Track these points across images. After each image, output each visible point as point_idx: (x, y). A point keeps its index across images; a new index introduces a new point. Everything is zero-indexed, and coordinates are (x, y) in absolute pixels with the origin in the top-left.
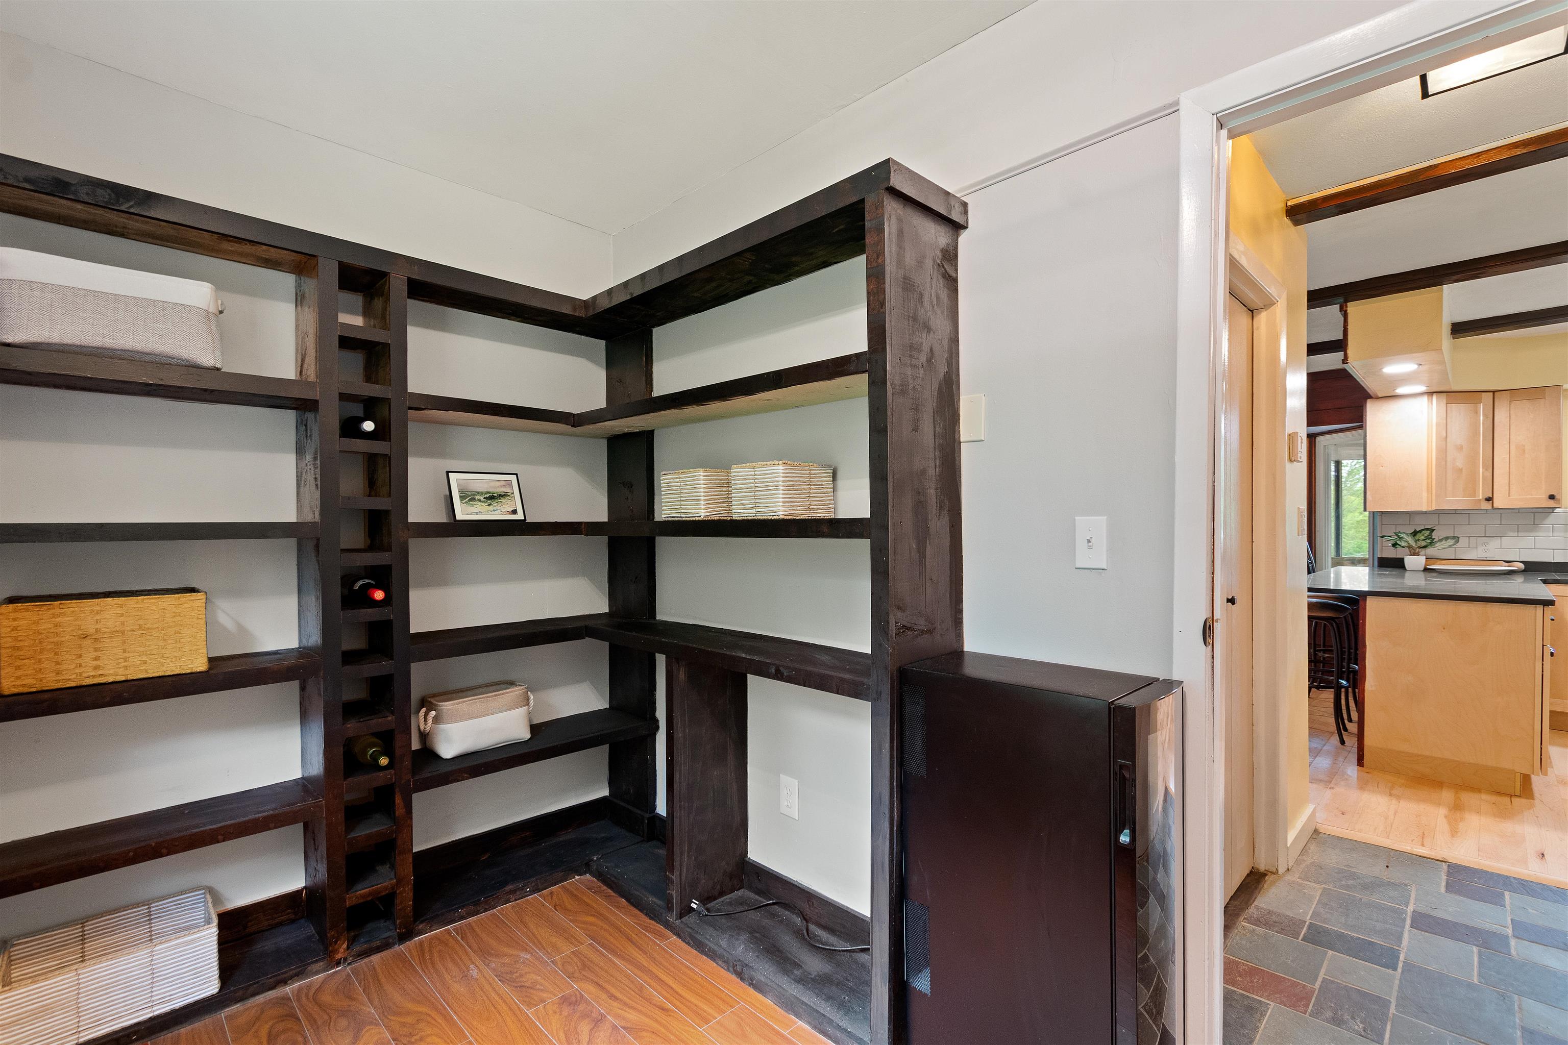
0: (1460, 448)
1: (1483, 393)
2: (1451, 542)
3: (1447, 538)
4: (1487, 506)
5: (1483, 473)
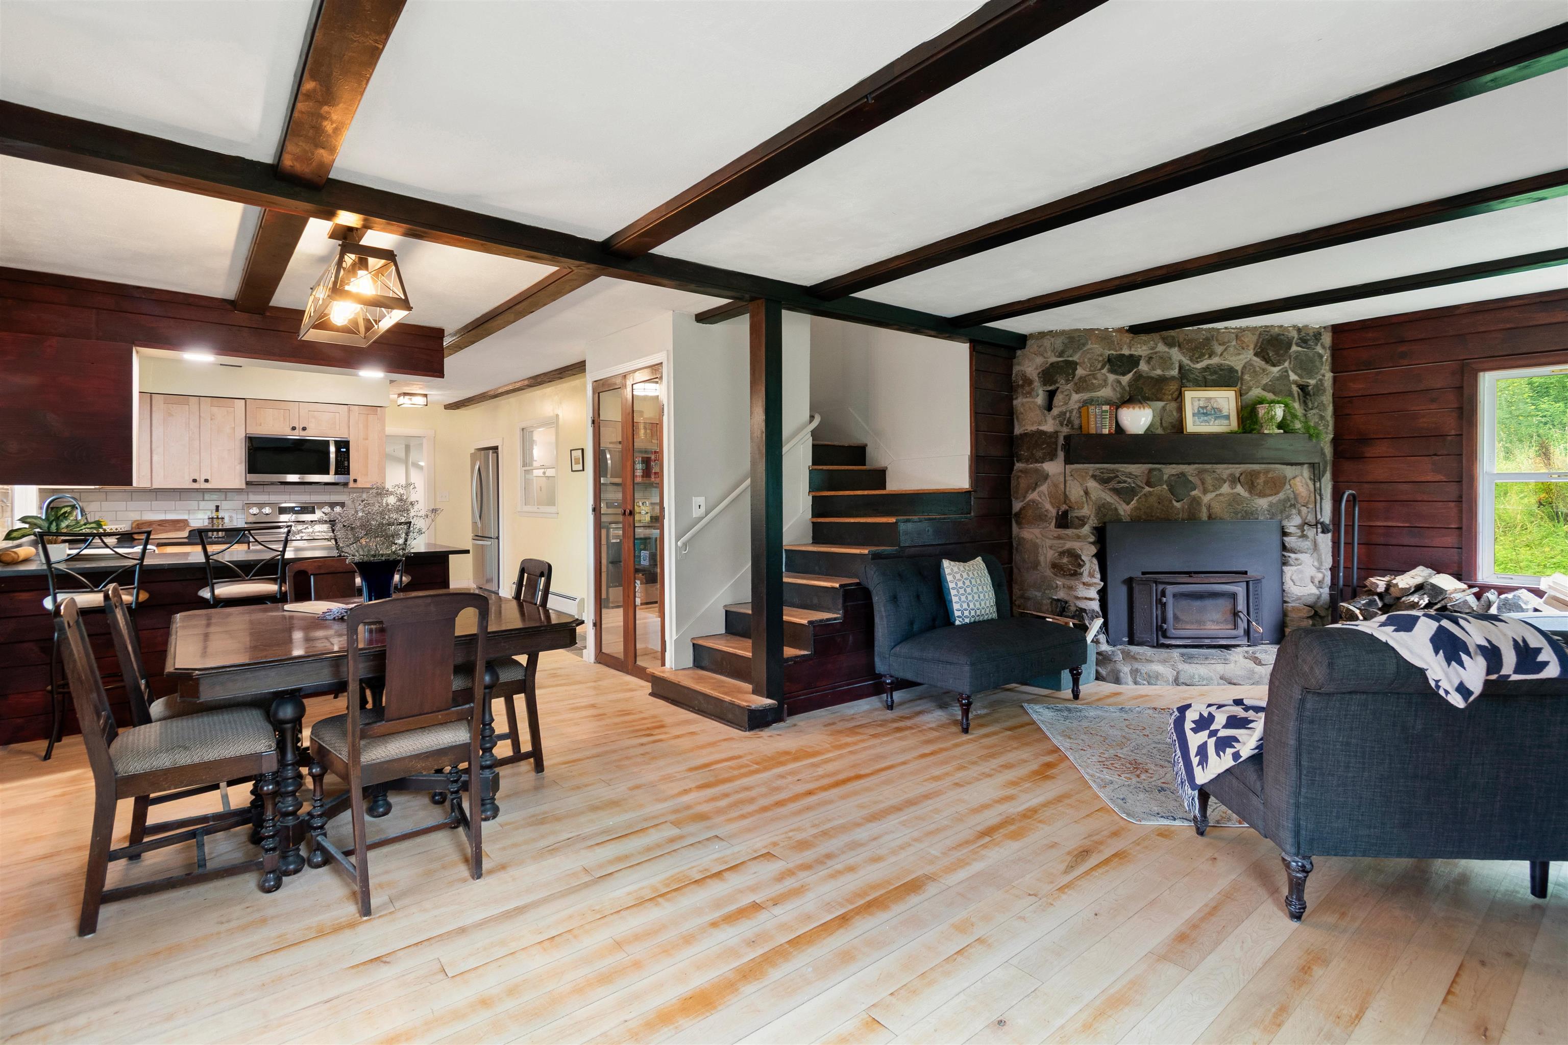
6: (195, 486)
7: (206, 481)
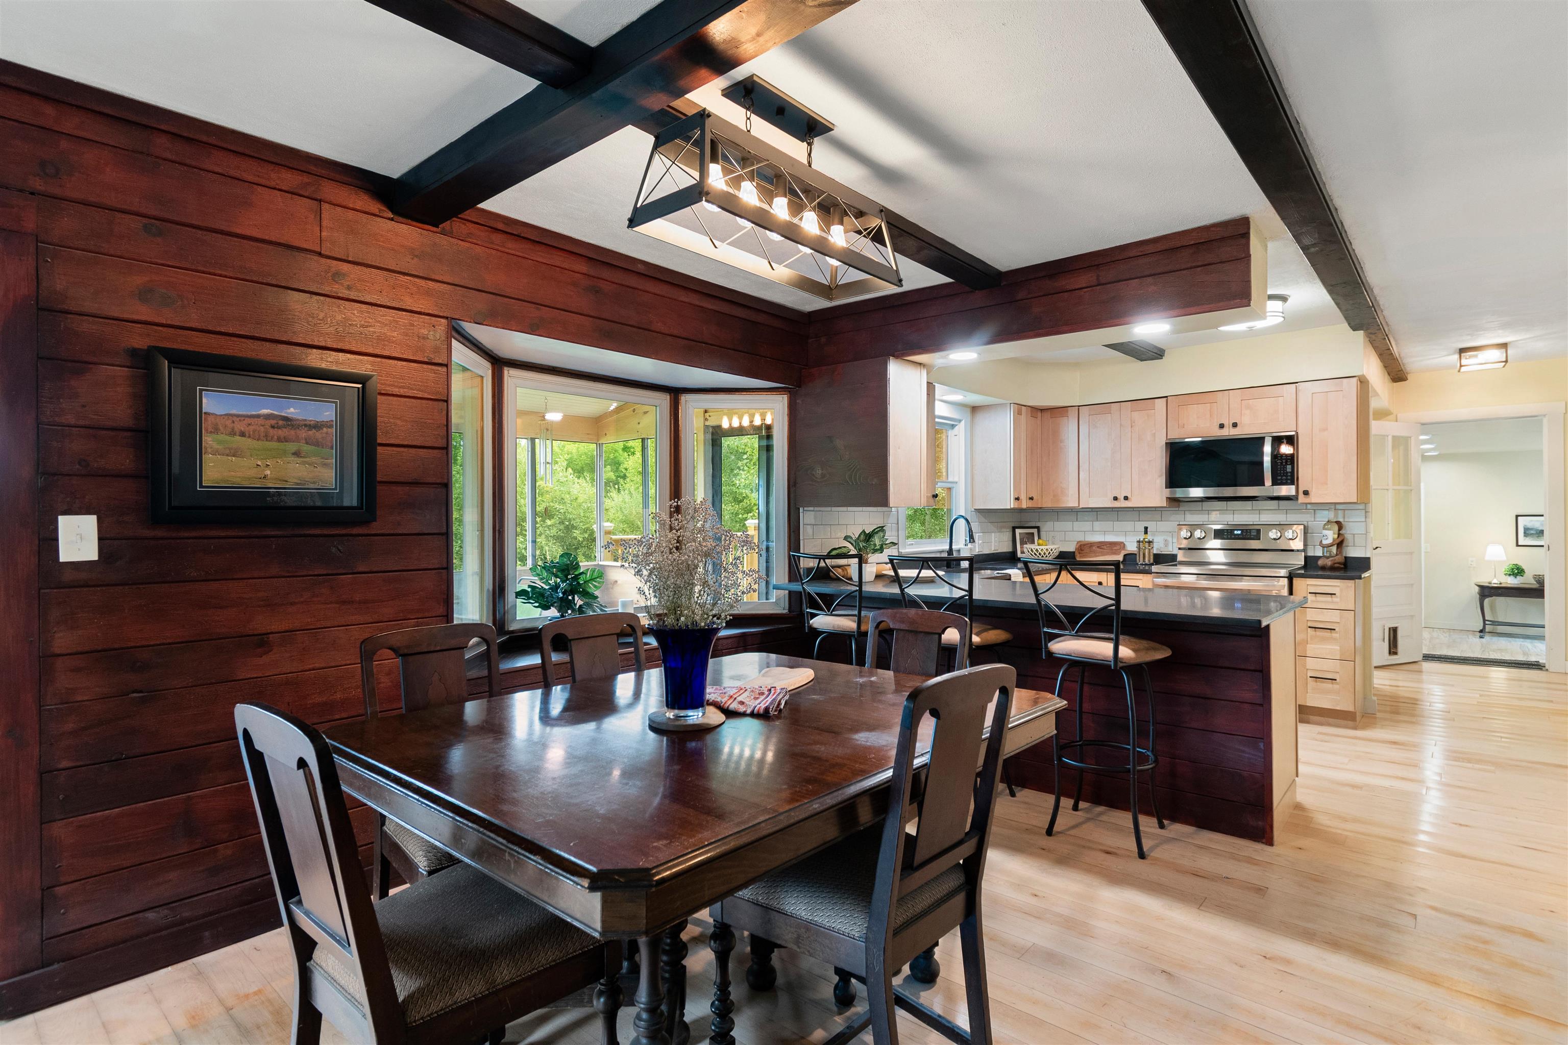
6: (1116, 504)
7: (1126, 498)
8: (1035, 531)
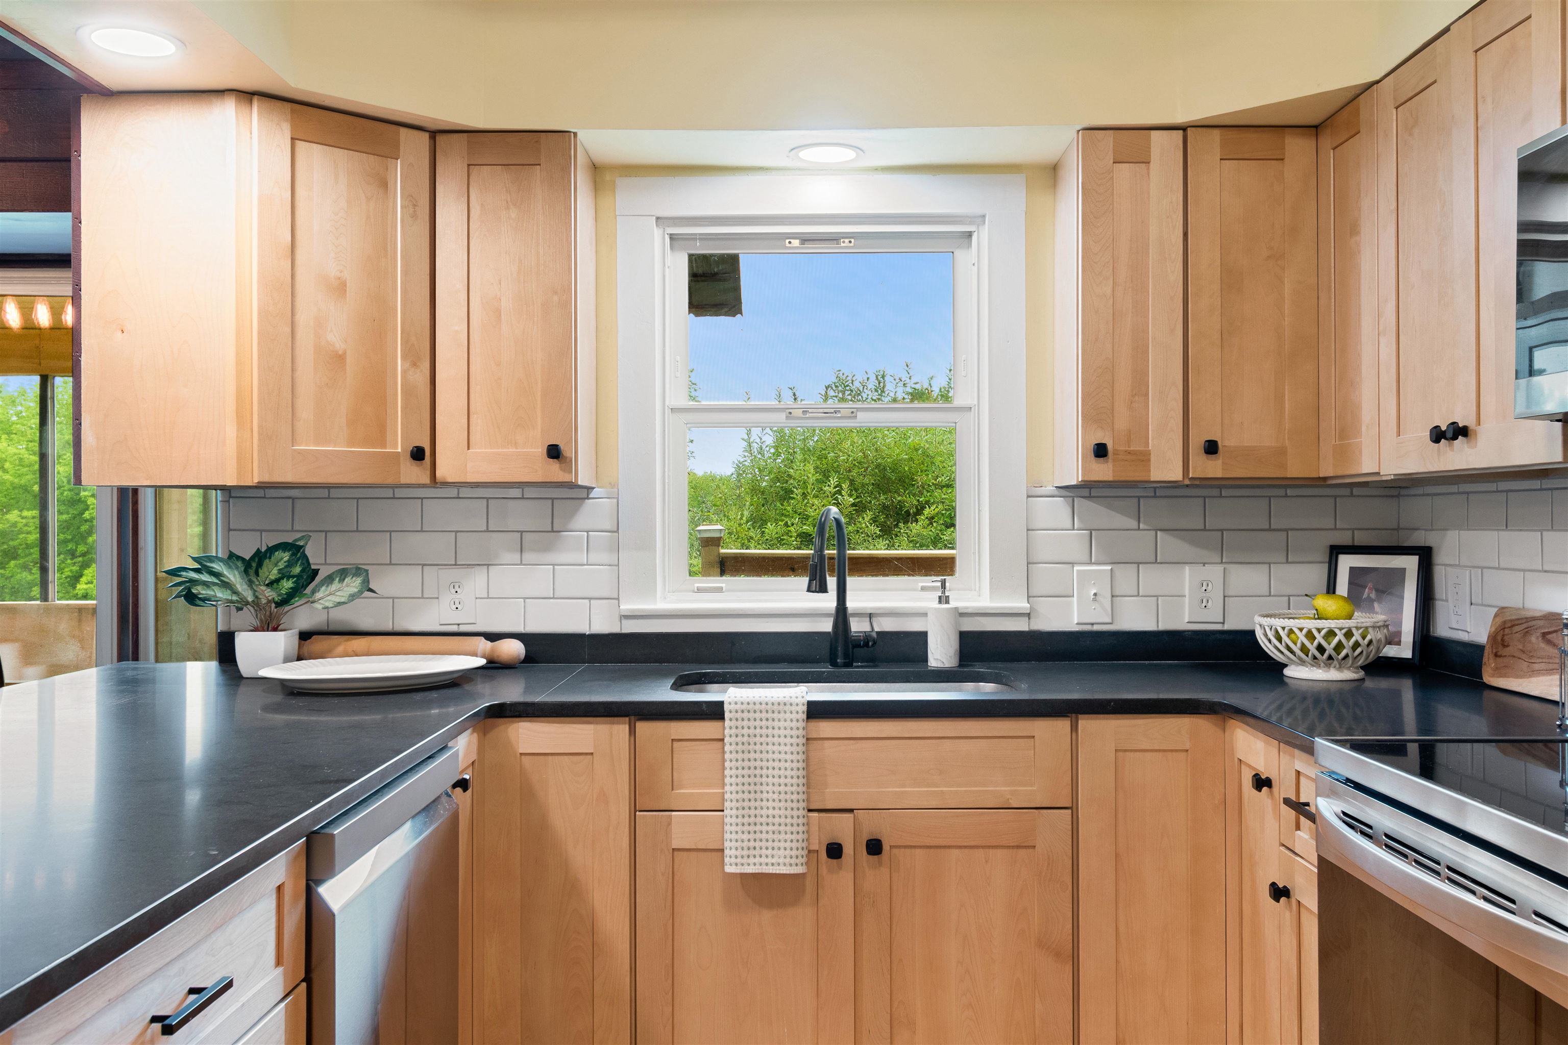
0: (340, 289)
1: (403, 130)
2: (353, 585)
3: (343, 574)
4: (414, 473)
5: (404, 372)
8: (1410, 563)
